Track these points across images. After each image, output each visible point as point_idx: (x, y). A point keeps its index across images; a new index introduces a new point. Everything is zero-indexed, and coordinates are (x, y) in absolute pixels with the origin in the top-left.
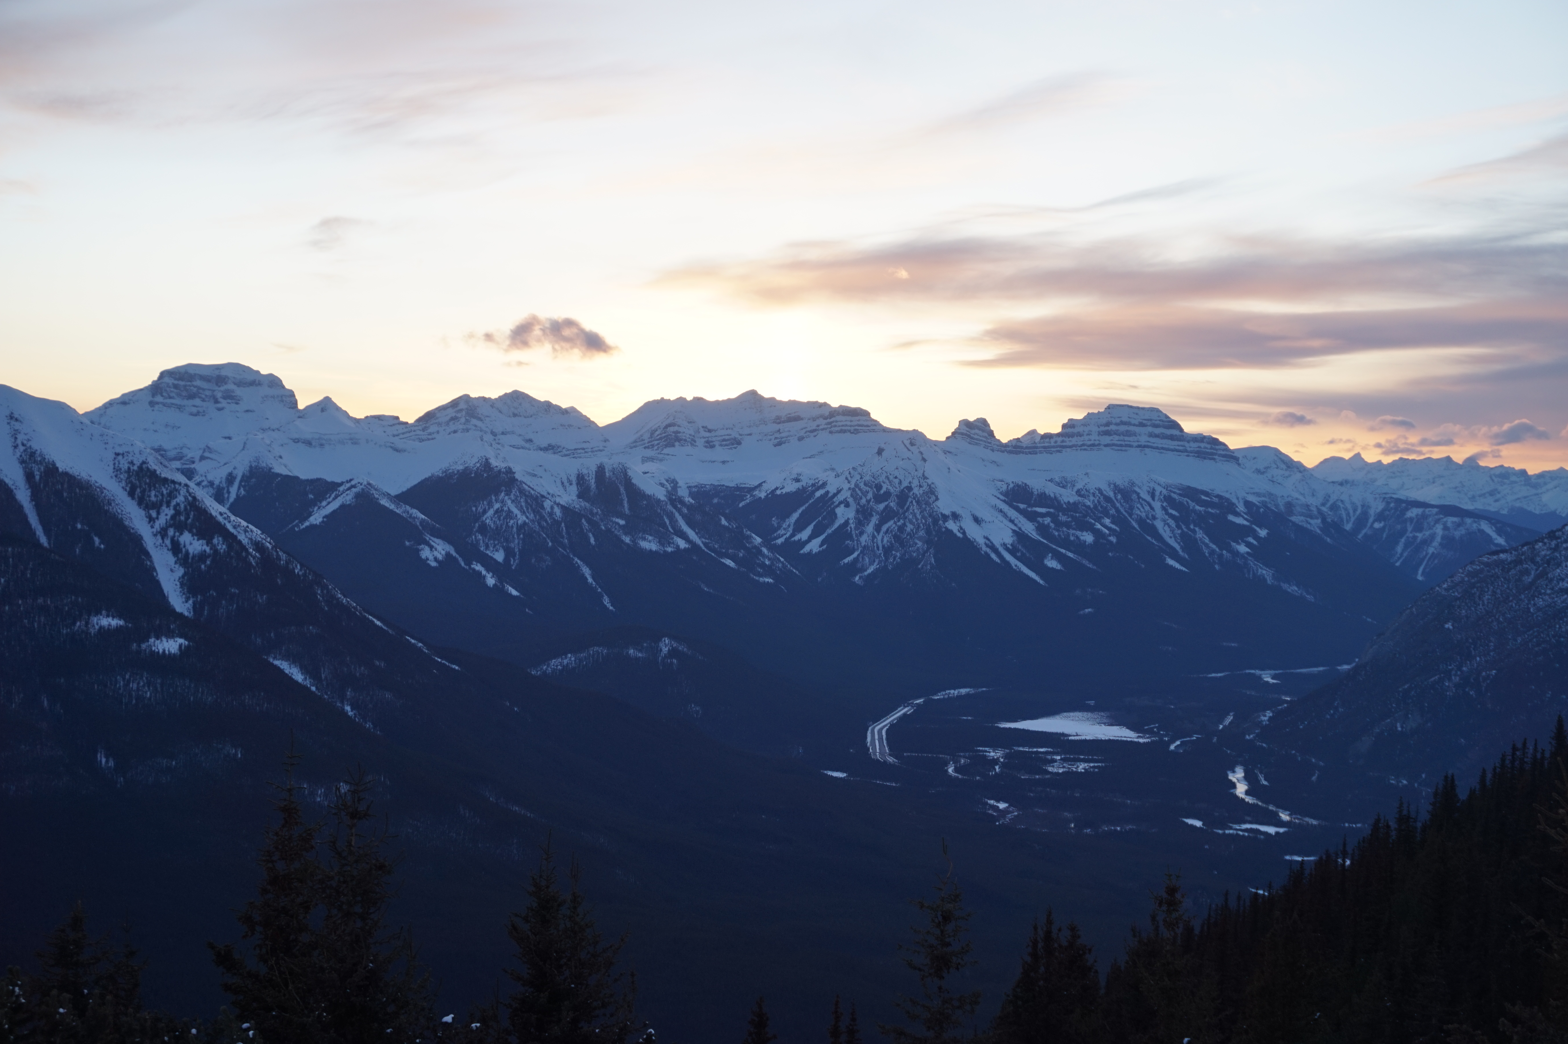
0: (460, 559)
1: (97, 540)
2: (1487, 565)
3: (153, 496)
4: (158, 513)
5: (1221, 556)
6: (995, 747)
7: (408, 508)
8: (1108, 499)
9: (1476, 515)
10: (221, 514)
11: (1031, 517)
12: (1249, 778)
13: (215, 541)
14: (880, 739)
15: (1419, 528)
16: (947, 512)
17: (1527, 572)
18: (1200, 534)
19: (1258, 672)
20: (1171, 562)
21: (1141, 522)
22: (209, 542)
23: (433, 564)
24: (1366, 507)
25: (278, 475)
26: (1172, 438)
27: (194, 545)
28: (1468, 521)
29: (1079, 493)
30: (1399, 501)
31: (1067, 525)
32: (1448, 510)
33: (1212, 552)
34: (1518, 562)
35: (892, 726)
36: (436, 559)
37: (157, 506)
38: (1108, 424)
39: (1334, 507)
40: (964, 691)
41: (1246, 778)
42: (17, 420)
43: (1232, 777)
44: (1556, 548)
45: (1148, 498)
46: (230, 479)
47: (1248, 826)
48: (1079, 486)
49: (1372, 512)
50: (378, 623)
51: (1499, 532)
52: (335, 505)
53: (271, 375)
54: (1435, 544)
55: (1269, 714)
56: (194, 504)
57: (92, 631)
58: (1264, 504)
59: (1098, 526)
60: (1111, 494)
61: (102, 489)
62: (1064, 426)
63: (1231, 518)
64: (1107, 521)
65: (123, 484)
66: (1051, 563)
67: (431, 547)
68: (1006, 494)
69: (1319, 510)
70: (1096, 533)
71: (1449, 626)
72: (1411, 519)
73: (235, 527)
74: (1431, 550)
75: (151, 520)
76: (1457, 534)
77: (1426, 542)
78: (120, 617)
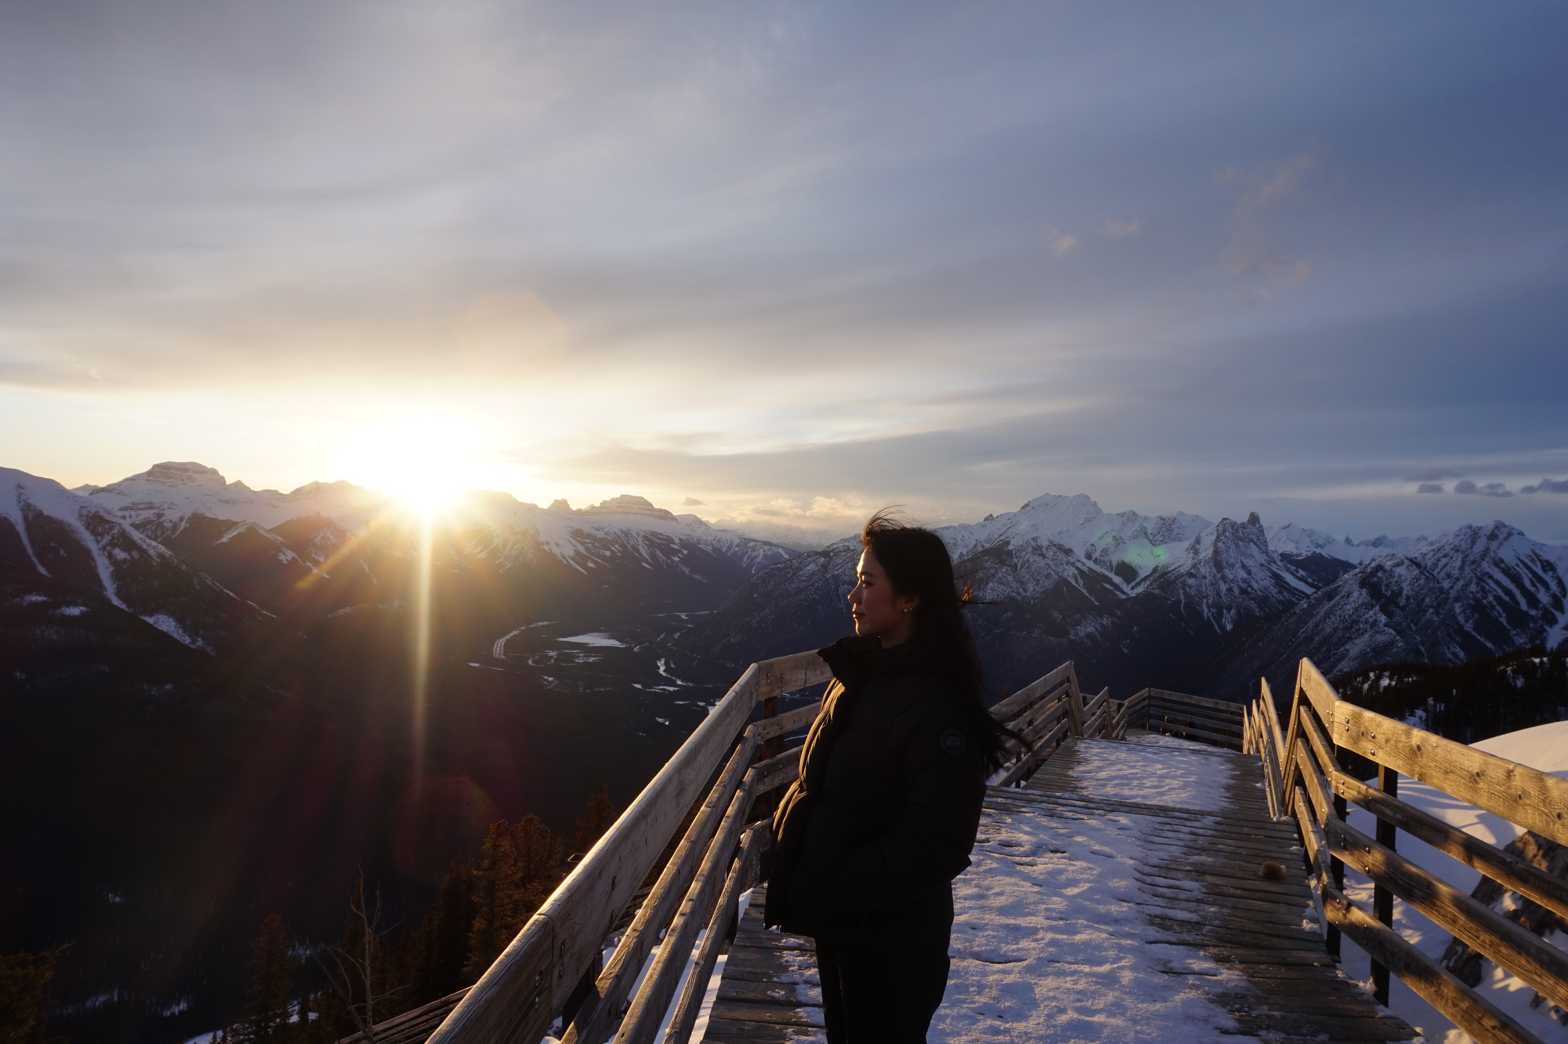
0: (300, 560)
1: (62, 552)
2: (772, 569)
3: (100, 529)
4: (102, 538)
5: (667, 562)
6: (553, 650)
7: (274, 535)
8: (618, 536)
9: (777, 546)
10: (141, 539)
11: (583, 544)
12: (667, 664)
13: (133, 553)
14: (501, 647)
15: (753, 550)
16: (544, 541)
17: (788, 572)
18: (658, 552)
19: (679, 614)
20: (644, 564)
21: (632, 546)
22: (130, 554)
23: (285, 562)
24: (732, 542)
25: (207, 517)
26: (649, 510)
27: (120, 555)
28: (774, 548)
29: (605, 533)
30: (745, 539)
31: (599, 548)
32: (766, 543)
33: (663, 560)
34: (785, 568)
35: (507, 640)
36: (287, 560)
37: (102, 535)
38: (620, 503)
39: (719, 541)
40: (545, 623)
41: (665, 664)
42: (22, 488)
43: (659, 664)
44: (801, 563)
45: (636, 536)
46: (182, 519)
47: (662, 687)
48: (606, 530)
49: (734, 544)
50: (231, 594)
51: (786, 553)
52: (235, 533)
53: (213, 469)
54: (760, 557)
55: (678, 634)
56: (124, 535)
57: (25, 604)
58: (688, 540)
59: (613, 548)
60: (620, 534)
61: (70, 525)
62: (601, 503)
63: (672, 545)
64: (617, 546)
65: (83, 522)
66: (591, 565)
67: (285, 554)
68: (572, 533)
69: (711, 543)
70: (612, 551)
71: (755, 596)
72: (750, 547)
73: (148, 546)
74: (758, 560)
75: (98, 542)
76: (769, 553)
77: (756, 557)
78: (45, 595)
